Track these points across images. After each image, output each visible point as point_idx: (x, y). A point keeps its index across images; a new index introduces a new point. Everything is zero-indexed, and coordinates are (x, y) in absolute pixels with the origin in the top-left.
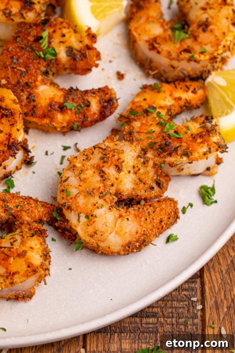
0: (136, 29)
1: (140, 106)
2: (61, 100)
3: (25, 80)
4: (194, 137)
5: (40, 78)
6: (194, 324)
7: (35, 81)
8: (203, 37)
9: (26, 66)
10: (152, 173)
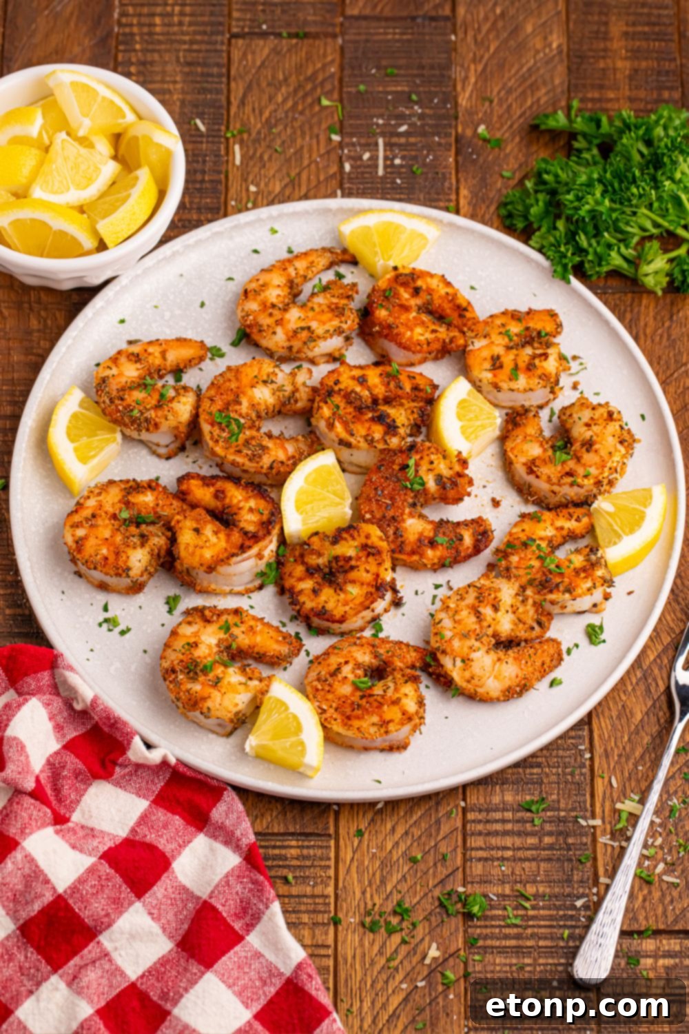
0: (512, 449)
1: (518, 538)
2: (431, 534)
3: (390, 513)
4: (577, 572)
5: (407, 510)
6: (581, 774)
7: (402, 514)
8: (588, 457)
9: (392, 499)
10: (531, 612)
